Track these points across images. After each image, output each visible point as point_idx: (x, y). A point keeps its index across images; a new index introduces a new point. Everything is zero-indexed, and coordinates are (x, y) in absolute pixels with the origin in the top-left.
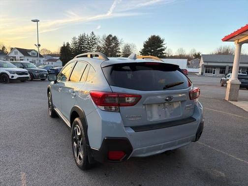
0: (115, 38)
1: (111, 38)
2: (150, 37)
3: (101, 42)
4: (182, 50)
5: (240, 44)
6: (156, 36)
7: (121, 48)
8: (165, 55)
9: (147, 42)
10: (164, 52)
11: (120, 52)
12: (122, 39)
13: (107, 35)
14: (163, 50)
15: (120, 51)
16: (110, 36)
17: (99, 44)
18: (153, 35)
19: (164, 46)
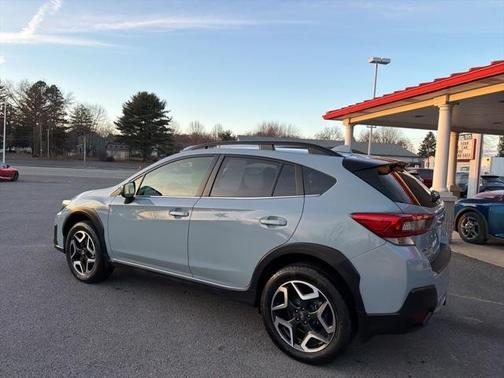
0: (54, 90)
1: (43, 90)
2: (136, 94)
3: (17, 95)
4: (198, 125)
5: (352, 125)
6: (150, 93)
7: (68, 112)
8: (169, 132)
9: (129, 104)
10: (167, 127)
11: (65, 122)
12: (70, 94)
13: (33, 81)
14: (166, 122)
15: (66, 118)
16: (41, 84)
17: (10, 101)
18: (141, 91)
19: (167, 115)
